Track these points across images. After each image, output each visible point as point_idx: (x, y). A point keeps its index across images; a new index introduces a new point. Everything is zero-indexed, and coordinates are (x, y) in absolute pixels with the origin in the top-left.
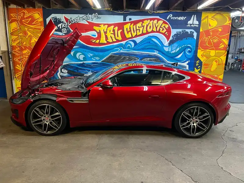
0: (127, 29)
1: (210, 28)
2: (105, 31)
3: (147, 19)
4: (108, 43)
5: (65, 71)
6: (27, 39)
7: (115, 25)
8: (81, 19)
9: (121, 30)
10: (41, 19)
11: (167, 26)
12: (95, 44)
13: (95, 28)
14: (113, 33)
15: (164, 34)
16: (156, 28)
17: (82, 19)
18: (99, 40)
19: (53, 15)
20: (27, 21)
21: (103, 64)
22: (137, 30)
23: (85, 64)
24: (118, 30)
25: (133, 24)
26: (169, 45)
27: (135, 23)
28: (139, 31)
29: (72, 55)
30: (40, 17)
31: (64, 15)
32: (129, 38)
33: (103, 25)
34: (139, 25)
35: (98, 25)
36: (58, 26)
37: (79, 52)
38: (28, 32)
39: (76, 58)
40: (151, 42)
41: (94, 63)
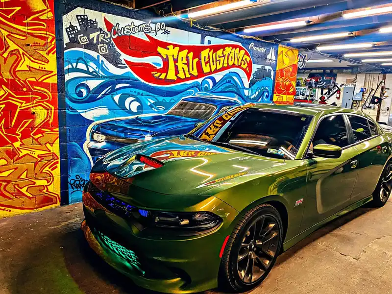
0: (205, 57)
1: (284, 66)
2: (175, 58)
4: (179, 80)
5: (100, 138)
6: (6, 59)
8: (137, 30)
10: (49, 15)
11: (248, 59)
12: (158, 81)
13: (160, 50)
14: (186, 62)
15: (245, 70)
16: (238, 60)
17: (139, 30)
18: (165, 74)
19: (79, 11)
20: (8, 12)
21: (169, 118)
22: (216, 61)
23: (139, 119)
24: (193, 58)
25: (212, 50)
26: (249, 87)
28: (220, 62)
29: (117, 101)
30: (46, 8)
31: (104, 14)
32: (207, 74)
33: (172, 46)
35: (165, 45)
37: (130, 95)
38: (10, 43)
39: (124, 109)
40: (232, 82)
41: (155, 118)
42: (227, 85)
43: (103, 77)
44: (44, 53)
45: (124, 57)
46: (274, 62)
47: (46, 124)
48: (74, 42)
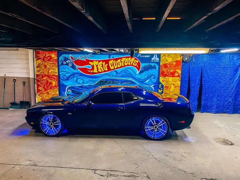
0: (111, 63)
1: (167, 62)
2: (97, 65)
3: (124, 57)
4: (99, 72)
5: (70, 91)
6: (47, 70)
7: (103, 61)
8: (81, 58)
9: (107, 64)
10: (56, 58)
11: (137, 62)
12: (90, 73)
13: (90, 63)
14: (102, 66)
15: (136, 67)
16: (131, 63)
18: (93, 71)
19: (64, 55)
20: (48, 59)
21: (95, 86)
22: (117, 64)
23: (83, 86)
24: (105, 64)
25: (115, 60)
26: (140, 74)
27: (117, 59)
28: (119, 65)
29: (75, 80)
30: (55, 56)
31: (70, 55)
32: (112, 70)
33: (95, 61)
34: (119, 61)
35: (92, 61)
36: (67, 62)
37: (80, 78)
38: (48, 66)
39: (78, 82)
40: (127, 72)
41: (89, 86)
42: (125, 73)
43: (71, 73)
44: (55, 68)
45: (77, 66)
46: (158, 61)
47: (55, 86)
48: (62, 64)
